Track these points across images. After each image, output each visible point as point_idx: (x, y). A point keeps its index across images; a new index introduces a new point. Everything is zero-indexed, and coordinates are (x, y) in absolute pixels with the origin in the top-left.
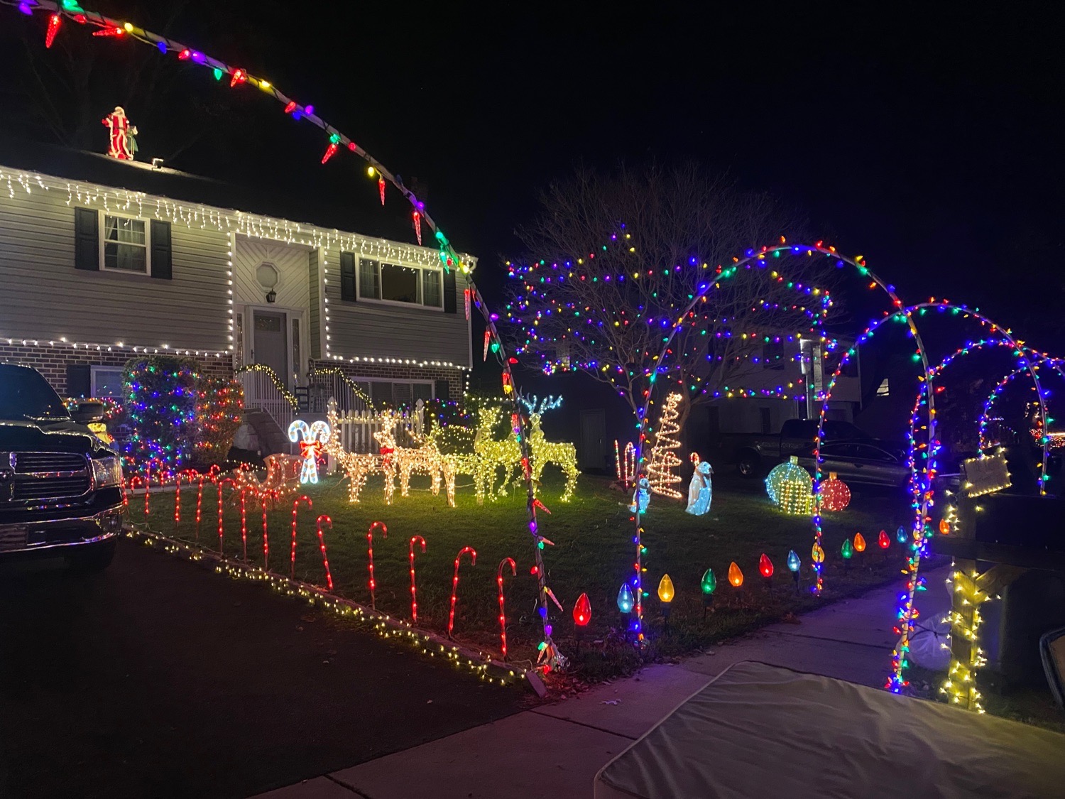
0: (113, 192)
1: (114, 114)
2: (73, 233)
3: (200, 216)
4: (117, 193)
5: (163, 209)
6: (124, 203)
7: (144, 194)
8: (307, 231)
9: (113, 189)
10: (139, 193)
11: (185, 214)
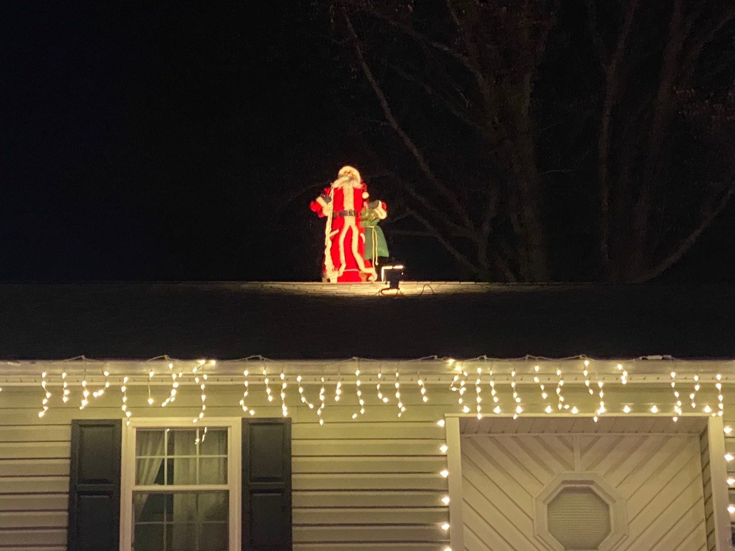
0: (145, 370)
1: (336, 184)
2: (64, 484)
3: (349, 390)
4: (151, 370)
5: (257, 389)
6: (166, 391)
7: (213, 363)
8: (651, 379)
9: (142, 363)
10: (202, 362)
11: (312, 391)
